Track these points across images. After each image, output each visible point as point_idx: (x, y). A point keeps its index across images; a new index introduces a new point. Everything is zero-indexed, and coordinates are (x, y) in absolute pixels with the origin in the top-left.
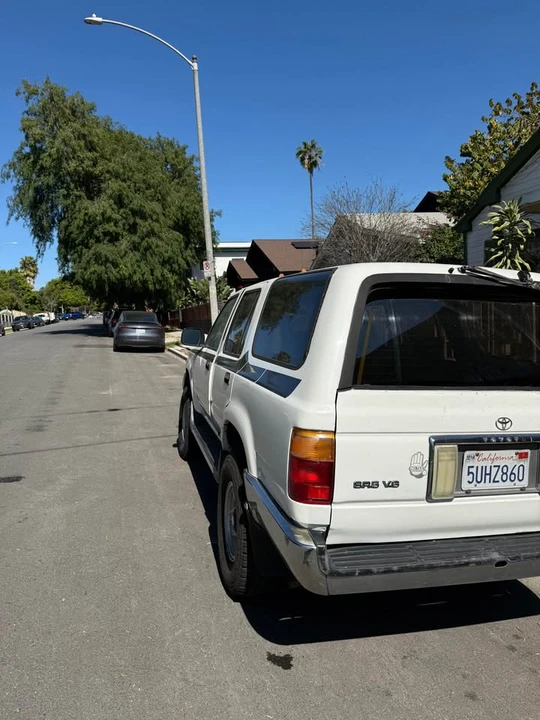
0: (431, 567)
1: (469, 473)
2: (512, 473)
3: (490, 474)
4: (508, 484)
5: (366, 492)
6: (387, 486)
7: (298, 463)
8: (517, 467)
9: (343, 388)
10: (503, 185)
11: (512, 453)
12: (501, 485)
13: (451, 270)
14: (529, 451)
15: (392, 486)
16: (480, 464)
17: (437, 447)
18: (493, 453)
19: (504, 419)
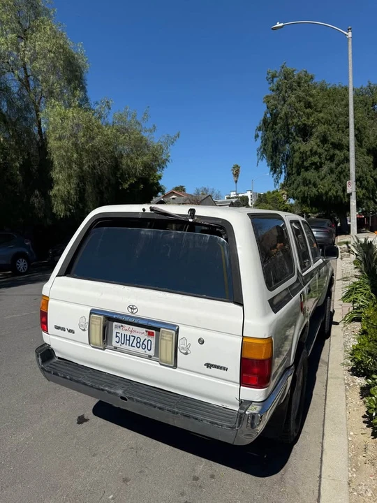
1: (117, 336)
2: (143, 344)
3: (129, 340)
4: (141, 350)
5: (60, 332)
8: (146, 341)
9: (60, 274)
11: (144, 330)
12: (136, 349)
13: (144, 209)
14: (154, 331)
15: (71, 332)
16: (124, 332)
17: (93, 316)
18: (131, 327)
19: (133, 306)
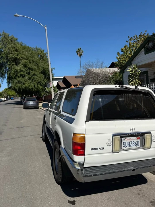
0: (114, 172)
1: (124, 144)
2: (136, 144)
3: (129, 144)
4: (135, 147)
5: (94, 151)
6: (100, 149)
7: (75, 144)
8: (137, 142)
9: (87, 121)
10: (132, 60)
11: (135, 138)
12: (133, 147)
13: (116, 87)
14: (140, 137)
15: (102, 149)
16: (127, 141)
17: (114, 137)
18: (130, 138)
19: (133, 128)
